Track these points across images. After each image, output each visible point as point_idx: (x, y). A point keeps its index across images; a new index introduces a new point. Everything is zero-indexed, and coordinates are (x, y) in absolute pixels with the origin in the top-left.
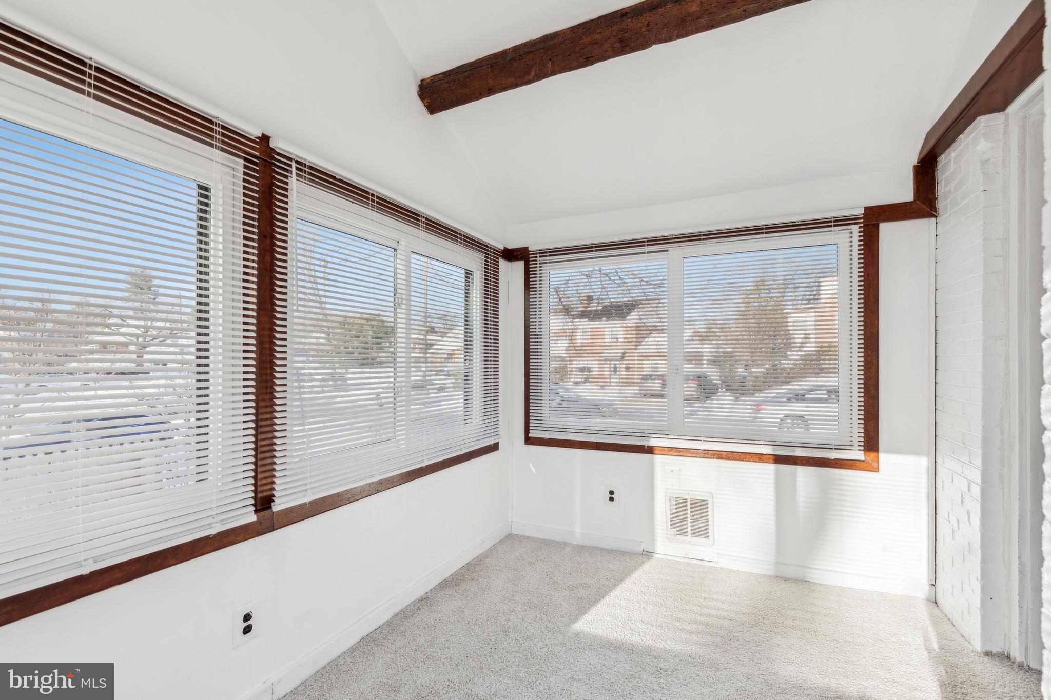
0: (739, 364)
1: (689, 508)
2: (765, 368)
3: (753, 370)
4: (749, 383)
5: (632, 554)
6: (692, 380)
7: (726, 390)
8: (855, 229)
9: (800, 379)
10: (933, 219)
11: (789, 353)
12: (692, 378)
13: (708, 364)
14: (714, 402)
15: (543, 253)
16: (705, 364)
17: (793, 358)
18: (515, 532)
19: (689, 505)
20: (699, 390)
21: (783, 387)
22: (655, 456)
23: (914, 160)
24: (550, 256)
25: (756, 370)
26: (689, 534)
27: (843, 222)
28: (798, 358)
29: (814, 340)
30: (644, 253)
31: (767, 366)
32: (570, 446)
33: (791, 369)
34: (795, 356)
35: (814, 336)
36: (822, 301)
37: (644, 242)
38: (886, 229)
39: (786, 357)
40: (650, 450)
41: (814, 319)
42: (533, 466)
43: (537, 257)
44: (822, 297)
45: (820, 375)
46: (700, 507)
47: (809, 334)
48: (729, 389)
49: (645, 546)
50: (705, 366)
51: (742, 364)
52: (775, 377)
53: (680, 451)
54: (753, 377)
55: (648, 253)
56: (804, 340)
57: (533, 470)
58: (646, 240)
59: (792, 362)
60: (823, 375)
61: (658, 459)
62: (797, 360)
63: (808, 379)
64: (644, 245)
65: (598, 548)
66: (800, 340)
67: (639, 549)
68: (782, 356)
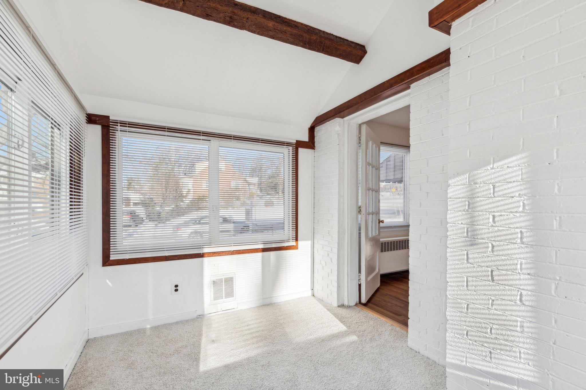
0: (157, 205)
1: (224, 283)
2: (172, 207)
3: (166, 208)
4: (163, 215)
5: (193, 320)
6: (126, 215)
7: (150, 221)
8: (291, 148)
9: (189, 213)
10: (313, 150)
11: (184, 199)
12: (126, 214)
13: (133, 205)
14: (142, 228)
15: (123, 124)
16: (132, 205)
17: (187, 202)
18: (92, 337)
19: (223, 281)
20: (131, 221)
21: (181, 218)
22: (204, 258)
23: (309, 126)
24: (129, 127)
25: (167, 209)
26: (224, 297)
27: (288, 144)
28: (189, 202)
29: (192, 193)
30: (200, 139)
31: (173, 206)
32: (145, 262)
33: (185, 207)
34: (187, 201)
35: (192, 190)
36: (196, 173)
37: (200, 133)
38: (301, 150)
39: (183, 201)
40: (200, 256)
41: (193, 181)
42: (110, 282)
43: (117, 125)
44: (196, 170)
45: (199, 211)
46: (229, 281)
47: (190, 189)
48: (151, 220)
49: (198, 313)
50: (132, 206)
51: (159, 205)
52: (178, 212)
53: (219, 253)
54: (165, 212)
55: (202, 140)
56: (187, 193)
57: (110, 284)
58: (201, 132)
59: (186, 204)
60: (200, 211)
61: (206, 260)
62: (188, 203)
63: (193, 213)
64: (200, 135)
65: (165, 324)
66: (186, 192)
67: (194, 316)
68: (181, 201)
